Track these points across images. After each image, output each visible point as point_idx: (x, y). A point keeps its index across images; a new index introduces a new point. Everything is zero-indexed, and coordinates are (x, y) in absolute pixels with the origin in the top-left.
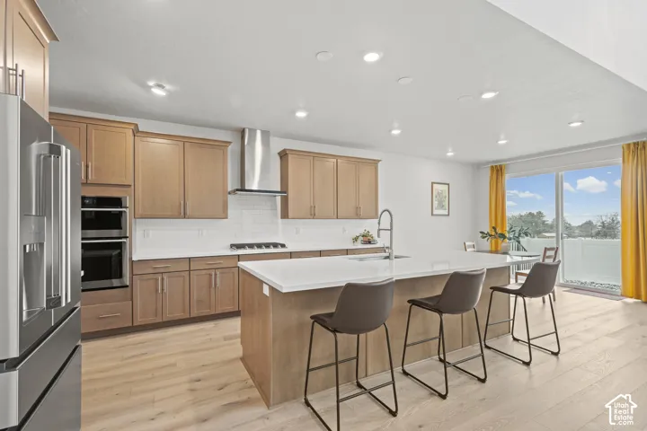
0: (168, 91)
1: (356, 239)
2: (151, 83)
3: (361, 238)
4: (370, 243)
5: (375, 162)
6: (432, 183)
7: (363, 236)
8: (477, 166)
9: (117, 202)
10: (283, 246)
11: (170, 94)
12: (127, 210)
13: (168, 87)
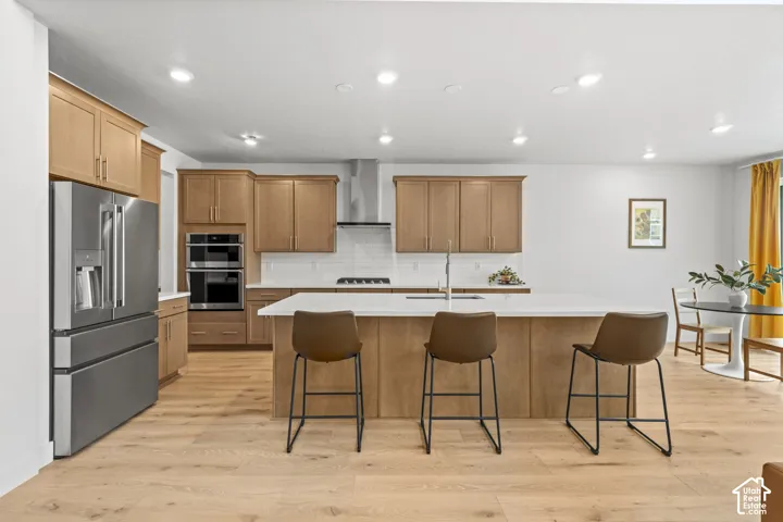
0: (258, 140)
1: (492, 279)
2: (244, 136)
3: (500, 277)
4: (507, 283)
5: (517, 181)
6: (631, 201)
7: (502, 274)
8: (729, 168)
9: (236, 238)
10: (386, 281)
11: (261, 142)
12: (242, 246)
13: (258, 137)
